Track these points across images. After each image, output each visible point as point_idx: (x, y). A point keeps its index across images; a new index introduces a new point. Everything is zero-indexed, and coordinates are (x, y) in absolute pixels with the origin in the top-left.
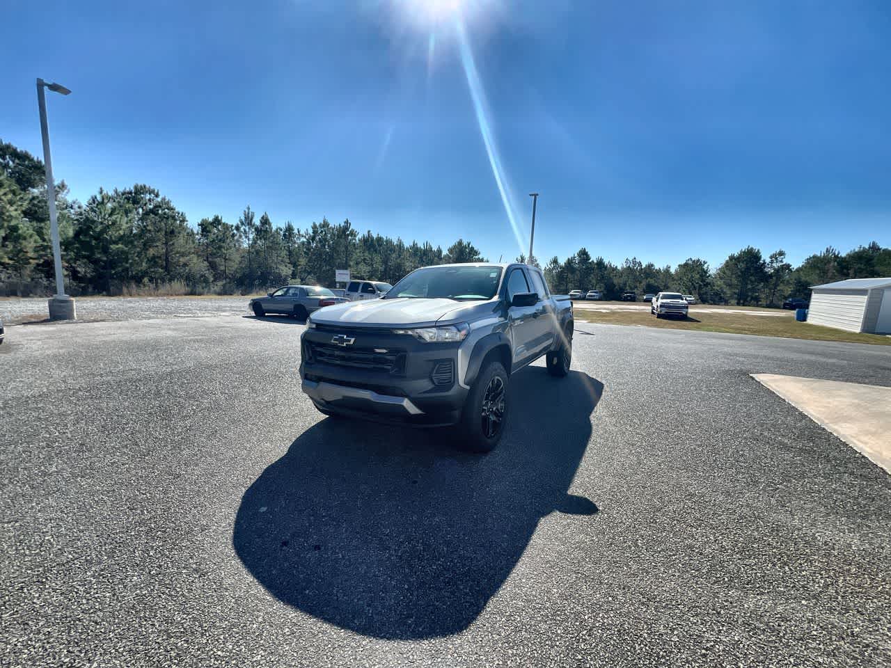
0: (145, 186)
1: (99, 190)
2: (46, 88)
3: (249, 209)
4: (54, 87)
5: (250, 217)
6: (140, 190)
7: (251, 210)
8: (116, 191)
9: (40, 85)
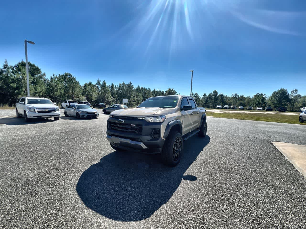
0: (68, 73)
1: (53, 75)
2: (27, 43)
3: (99, 79)
4: (30, 42)
5: (99, 82)
6: (66, 75)
7: (100, 80)
8: (59, 75)
9: (26, 42)
